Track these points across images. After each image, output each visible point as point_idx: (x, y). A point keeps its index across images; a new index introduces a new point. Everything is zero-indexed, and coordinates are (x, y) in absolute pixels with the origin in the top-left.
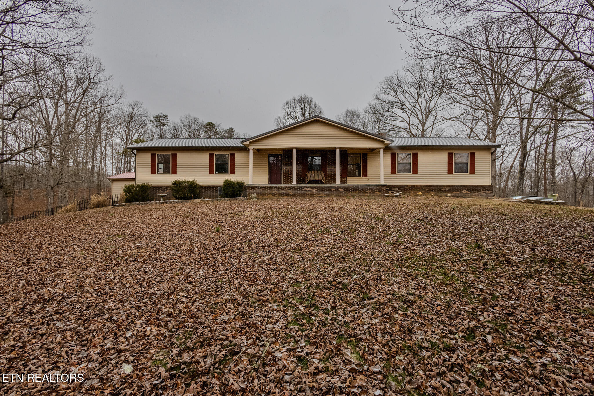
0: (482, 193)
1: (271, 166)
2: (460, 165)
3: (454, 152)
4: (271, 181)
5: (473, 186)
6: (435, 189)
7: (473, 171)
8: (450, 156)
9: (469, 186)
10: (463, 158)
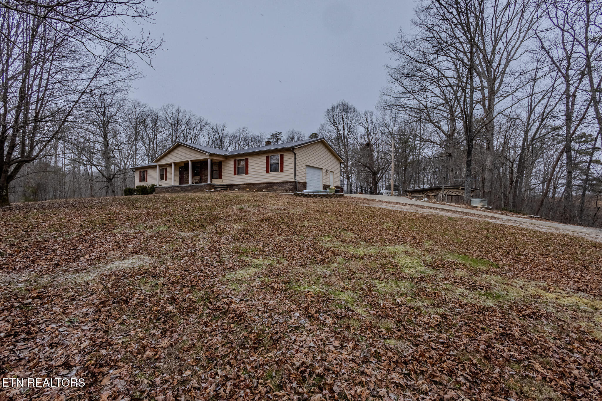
0: (287, 188)
1: (180, 171)
2: (275, 165)
3: (270, 155)
4: (180, 184)
5: (280, 183)
6: (257, 186)
7: (282, 170)
8: (268, 158)
9: (277, 183)
10: (275, 159)
